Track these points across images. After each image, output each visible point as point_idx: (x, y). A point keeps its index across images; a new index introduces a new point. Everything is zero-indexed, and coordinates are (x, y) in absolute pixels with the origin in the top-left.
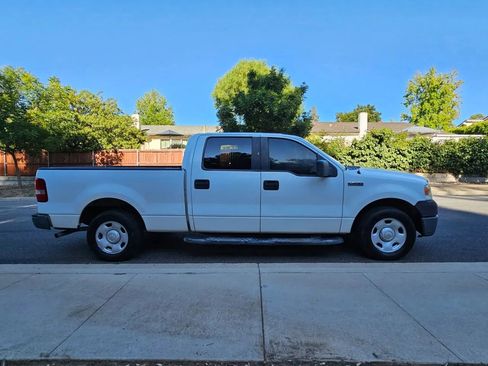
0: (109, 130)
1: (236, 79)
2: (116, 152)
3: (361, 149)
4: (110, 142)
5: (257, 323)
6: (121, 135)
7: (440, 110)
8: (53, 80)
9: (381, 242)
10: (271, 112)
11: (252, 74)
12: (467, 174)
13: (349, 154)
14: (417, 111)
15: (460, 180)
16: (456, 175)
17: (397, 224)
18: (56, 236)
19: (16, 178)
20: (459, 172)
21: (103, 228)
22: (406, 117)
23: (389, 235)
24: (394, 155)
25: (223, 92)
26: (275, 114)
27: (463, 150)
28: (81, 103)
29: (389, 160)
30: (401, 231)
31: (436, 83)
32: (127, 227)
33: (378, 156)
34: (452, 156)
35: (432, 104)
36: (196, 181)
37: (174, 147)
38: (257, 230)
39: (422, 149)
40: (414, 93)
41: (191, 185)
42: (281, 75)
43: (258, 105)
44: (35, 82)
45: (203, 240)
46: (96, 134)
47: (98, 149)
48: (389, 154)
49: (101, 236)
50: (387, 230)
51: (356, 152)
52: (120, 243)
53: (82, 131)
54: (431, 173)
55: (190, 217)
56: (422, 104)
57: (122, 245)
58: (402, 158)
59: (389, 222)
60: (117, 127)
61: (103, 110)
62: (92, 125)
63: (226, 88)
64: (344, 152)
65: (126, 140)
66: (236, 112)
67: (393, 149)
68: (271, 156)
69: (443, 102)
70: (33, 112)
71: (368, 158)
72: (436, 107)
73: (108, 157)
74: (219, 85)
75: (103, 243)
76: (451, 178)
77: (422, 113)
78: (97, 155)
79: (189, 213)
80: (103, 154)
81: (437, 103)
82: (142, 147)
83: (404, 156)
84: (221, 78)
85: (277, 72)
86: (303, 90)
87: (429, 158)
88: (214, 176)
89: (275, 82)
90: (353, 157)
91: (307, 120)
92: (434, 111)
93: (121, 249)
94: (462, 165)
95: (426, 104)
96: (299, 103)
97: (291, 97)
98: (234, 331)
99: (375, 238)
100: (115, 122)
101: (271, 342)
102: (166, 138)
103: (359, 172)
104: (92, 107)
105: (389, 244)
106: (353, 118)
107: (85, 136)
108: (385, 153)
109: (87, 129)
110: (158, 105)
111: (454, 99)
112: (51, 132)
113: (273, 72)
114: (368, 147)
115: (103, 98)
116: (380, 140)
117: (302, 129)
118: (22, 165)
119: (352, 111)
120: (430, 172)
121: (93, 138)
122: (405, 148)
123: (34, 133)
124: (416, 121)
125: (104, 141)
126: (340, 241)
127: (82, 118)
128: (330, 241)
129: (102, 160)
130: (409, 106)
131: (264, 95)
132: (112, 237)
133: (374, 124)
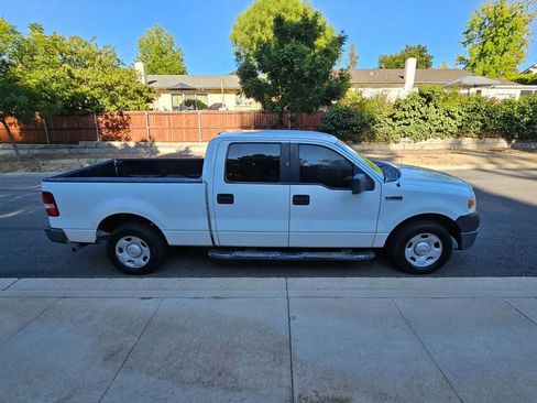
0: (111, 88)
1: (258, 17)
2: (121, 115)
3: (404, 110)
4: (113, 102)
5: (286, 372)
6: (124, 93)
7: (505, 50)
8: (34, 27)
9: (416, 257)
10: (302, 72)
11: (279, 21)
12: (522, 138)
13: (390, 116)
14: (476, 52)
15: (513, 147)
16: (509, 140)
17: (434, 239)
18: (74, 249)
19: (11, 146)
20: (513, 137)
21: (122, 242)
22: (462, 60)
23: (424, 250)
24: (442, 117)
25: (244, 36)
26: (307, 74)
27: (523, 111)
28: (72, 53)
29: (436, 123)
30: (437, 245)
31: (506, 15)
32: (147, 241)
33: (423, 118)
34: (509, 118)
35: (496, 44)
36: (219, 195)
37: (188, 103)
38: (286, 245)
39: (476, 110)
40: (477, 29)
41: (213, 199)
42: (315, 22)
43: (286, 62)
44: (12, 31)
45: (228, 255)
46: (96, 93)
47: (100, 111)
48: (436, 116)
49: (121, 250)
50: (422, 244)
51: (399, 114)
52: (142, 257)
53: (78, 90)
54: (480, 138)
55: (214, 233)
56: (484, 43)
57: (145, 259)
58: (451, 121)
59: (426, 237)
60: (119, 83)
61: (100, 62)
62: (90, 82)
63: (247, 29)
64: (385, 114)
65: (131, 99)
66: (260, 68)
67: (441, 111)
68: (301, 157)
69: (511, 41)
70: (18, 70)
71: (412, 121)
72: (501, 47)
73: (113, 121)
74: (237, 24)
75: (124, 257)
76: (503, 143)
77: (483, 55)
78: (100, 119)
79: (213, 228)
80: (107, 117)
81: (502, 40)
82: (151, 106)
83: (453, 118)
84: (241, 14)
85: (310, 17)
86: (341, 40)
87: (482, 121)
88: (238, 189)
89: (307, 30)
90: (394, 120)
91: (344, 78)
92: (497, 52)
93: (144, 263)
94: (518, 129)
95: (489, 45)
96: (334, 58)
97: (326, 52)
98: (264, 382)
99: (409, 252)
100: (116, 78)
101: (300, 397)
102: (178, 92)
103: (398, 185)
104: (87, 58)
105: (423, 258)
106: (399, 64)
107: (83, 96)
108: (432, 116)
109: (84, 88)
110: (165, 46)
111: (525, 36)
112: (44, 95)
113: (305, 18)
114: (413, 108)
115: (97, 46)
116: (428, 99)
117: (337, 91)
118: (15, 130)
119: (399, 53)
120: (480, 136)
121: (93, 99)
122: (455, 109)
123: (23, 99)
124: (474, 65)
125: (105, 101)
126: (372, 255)
127: (77, 73)
128: (362, 256)
129: (107, 124)
130: (469, 46)
131: (294, 49)
132: (132, 251)
133: (423, 71)
